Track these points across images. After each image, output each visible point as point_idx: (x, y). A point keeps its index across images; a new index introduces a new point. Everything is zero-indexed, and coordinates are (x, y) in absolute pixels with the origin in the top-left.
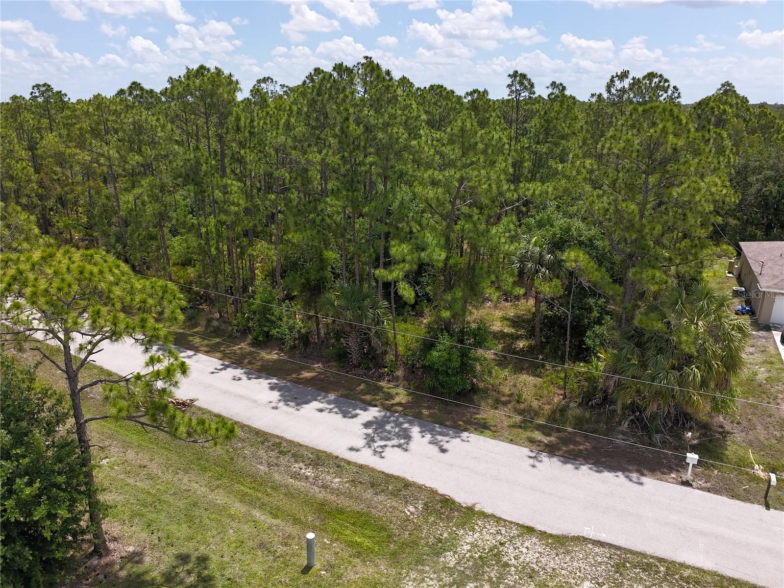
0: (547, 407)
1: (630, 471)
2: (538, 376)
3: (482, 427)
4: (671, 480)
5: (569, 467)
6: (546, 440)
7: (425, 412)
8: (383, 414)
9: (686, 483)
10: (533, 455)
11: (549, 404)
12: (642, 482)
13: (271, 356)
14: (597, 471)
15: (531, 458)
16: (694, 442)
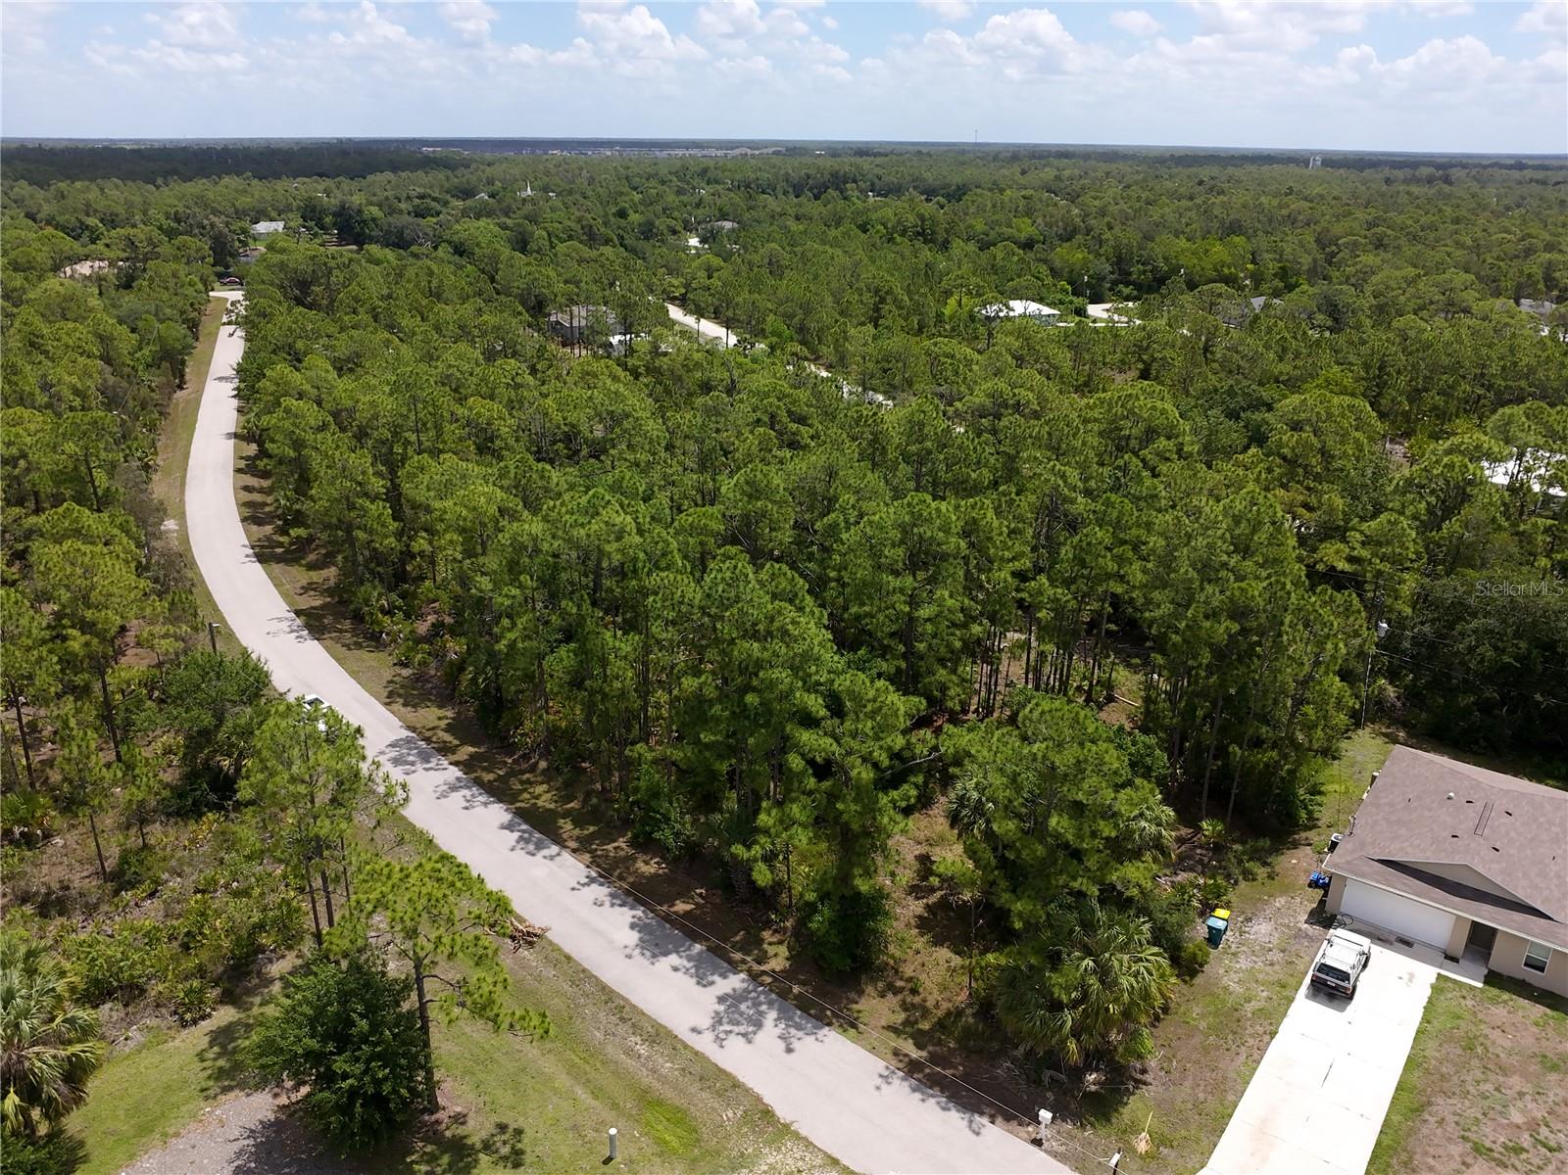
0: (945, 1005)
1: (982, 1114)
2: (960, 954)
3: (849, 1025)
4: (1022, 1134)
5: (918, 1096)
6: (915, 1054)
7: (796, 989)
8: (745, 985)
9: (1037, 1142)
10: (886, 1073)
11: (949, 1000)
12: (983, 1131)
13: (648, 867)
14: (944, 1109)
15: (881, 1076)
16: (1093, 1088)
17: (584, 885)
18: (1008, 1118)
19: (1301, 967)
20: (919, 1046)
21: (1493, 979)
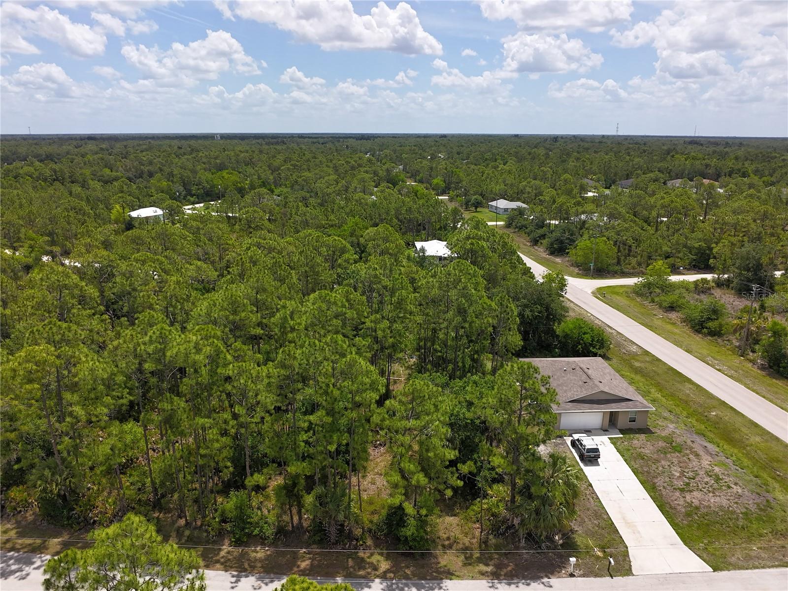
0: (474, 541)
1: (542, 578)
2: (455, 515)
3: (450, 574)
4: (564, 576)
5: (513, 586)
6: (489, 569)
7: (408, 572)
8: (385, 584)
9: (572, 575)
10: (491, 585)
11: (474, 538)
12: (551, 584)
13: (259, 553)
14: (528, 585)
15: (490, 587)
16: (561, 542)
17: (236, 582)
18: (552, 573)
19: (570, 456)
20: (487, 565)
21: (622, 431)
